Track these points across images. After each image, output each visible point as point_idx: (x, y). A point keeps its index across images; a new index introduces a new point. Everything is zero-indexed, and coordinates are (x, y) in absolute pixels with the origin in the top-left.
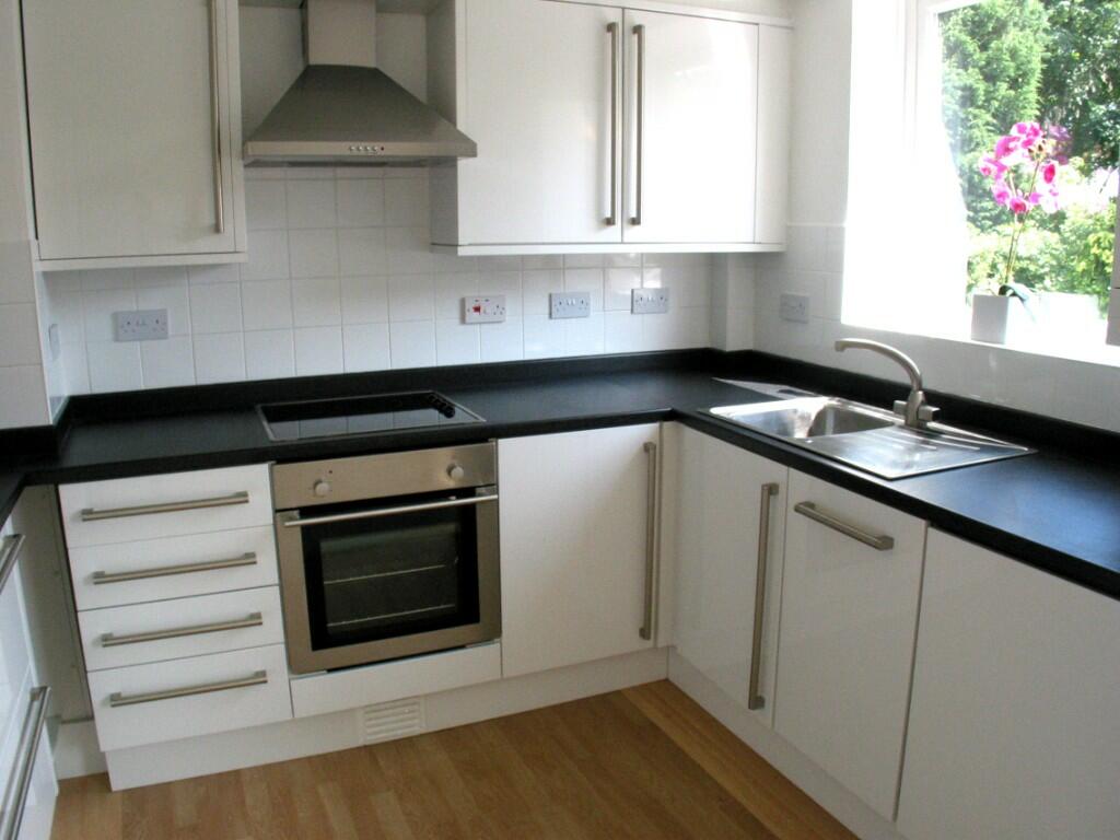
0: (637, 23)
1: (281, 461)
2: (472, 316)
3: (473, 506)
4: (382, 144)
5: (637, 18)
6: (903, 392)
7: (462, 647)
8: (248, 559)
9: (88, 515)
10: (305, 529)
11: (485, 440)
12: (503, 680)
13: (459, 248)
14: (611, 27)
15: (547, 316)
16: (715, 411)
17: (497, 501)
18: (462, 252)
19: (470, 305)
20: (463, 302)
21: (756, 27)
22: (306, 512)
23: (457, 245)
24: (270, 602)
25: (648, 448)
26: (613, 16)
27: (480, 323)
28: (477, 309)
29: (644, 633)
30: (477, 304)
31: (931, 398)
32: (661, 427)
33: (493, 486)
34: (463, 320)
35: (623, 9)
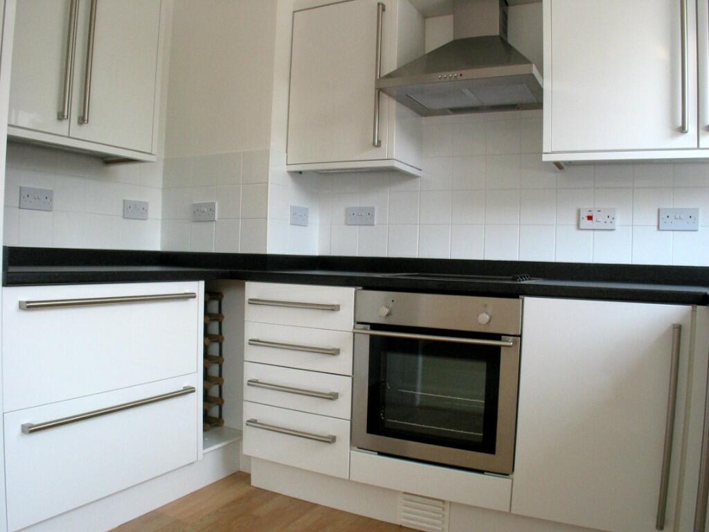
1: (366, 288)
2: (585, 223)
3: (499, 347)
4: (460, 72)
7: (482, 472)
8: (335, 352)
9: (254, 302)
10: (373, 338)
11: (516, 296)
12: (509, 514)
13: (544, 155)
15: (656, 228)
18: (545, 158)
19: (584, 214)
20: (579, 212)
22: (374, 326)
23: (542, 153)
24: (343, 387)
27: (594, 230)
28: (590, 218)
30: (590, 214)
34: (579, 227)
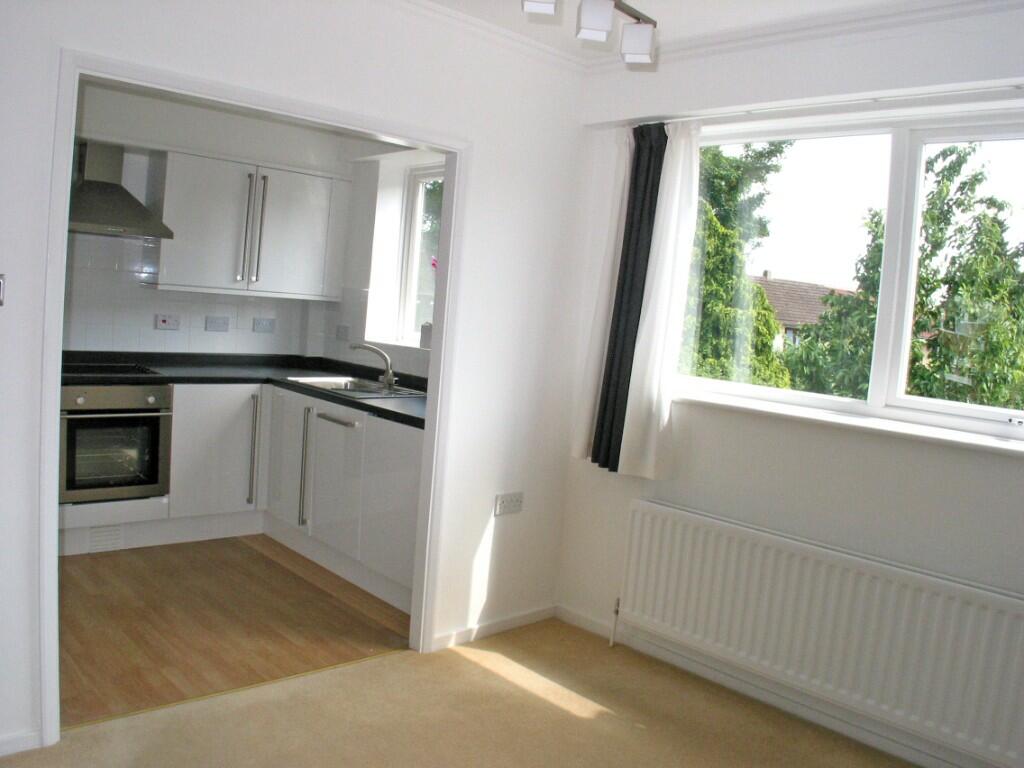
0: (265, 174)
2: (161, 325)
3: (158, 418)
5: (263, 172)
6: (382, 372)
7: (147, 497)
10: (69, 420)
11: (166, 384)
12: (169, 519)
13: (158, 286)
14: (250, 176)
15: (204, 329)
16: (290, 379)
17: (171, 416)
18: (160, 287)
19: (161, 318)
20: (156, 316)
21: (330, 181)
22: (70, 412)
23: (157, 284)
25: (254, 397)
26: (252, 170)
27: (165, 329)
28: (164, 321)
29: (249, 501)
30: (164, 319)
31: (395, 374)
32: (261, 388)
33: (169, 408)
34: (156, 327)
35: (258, 166)
